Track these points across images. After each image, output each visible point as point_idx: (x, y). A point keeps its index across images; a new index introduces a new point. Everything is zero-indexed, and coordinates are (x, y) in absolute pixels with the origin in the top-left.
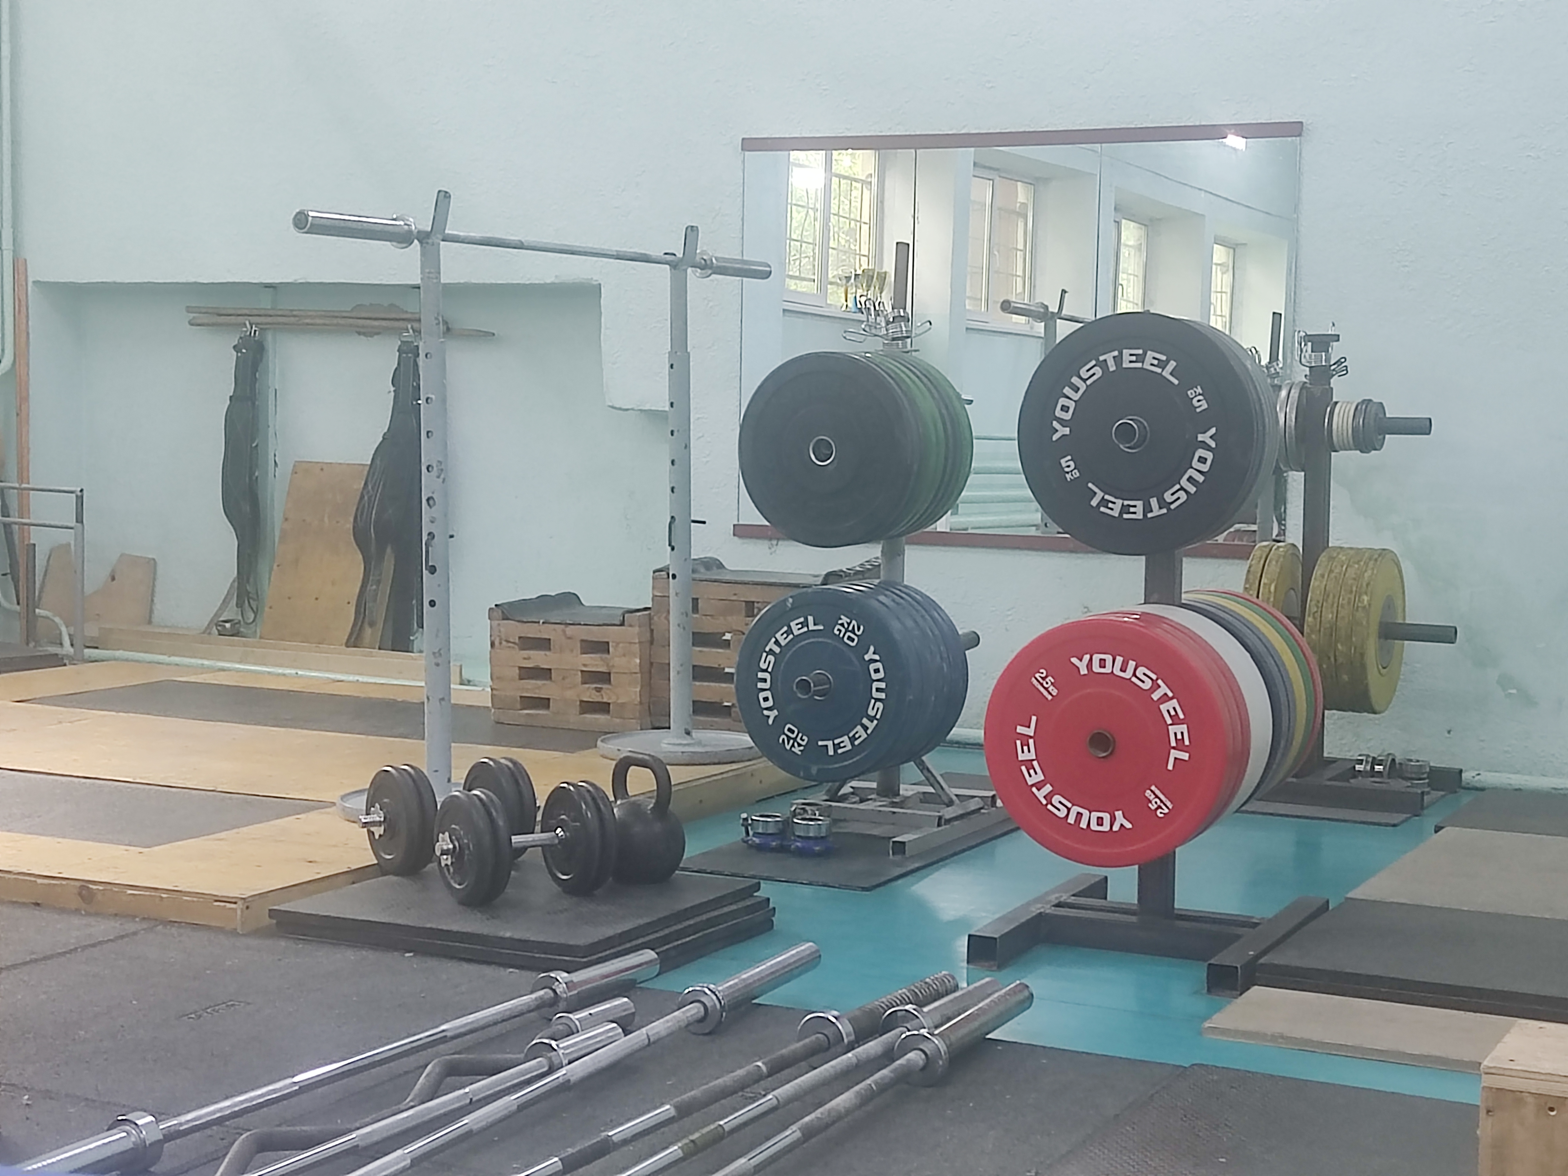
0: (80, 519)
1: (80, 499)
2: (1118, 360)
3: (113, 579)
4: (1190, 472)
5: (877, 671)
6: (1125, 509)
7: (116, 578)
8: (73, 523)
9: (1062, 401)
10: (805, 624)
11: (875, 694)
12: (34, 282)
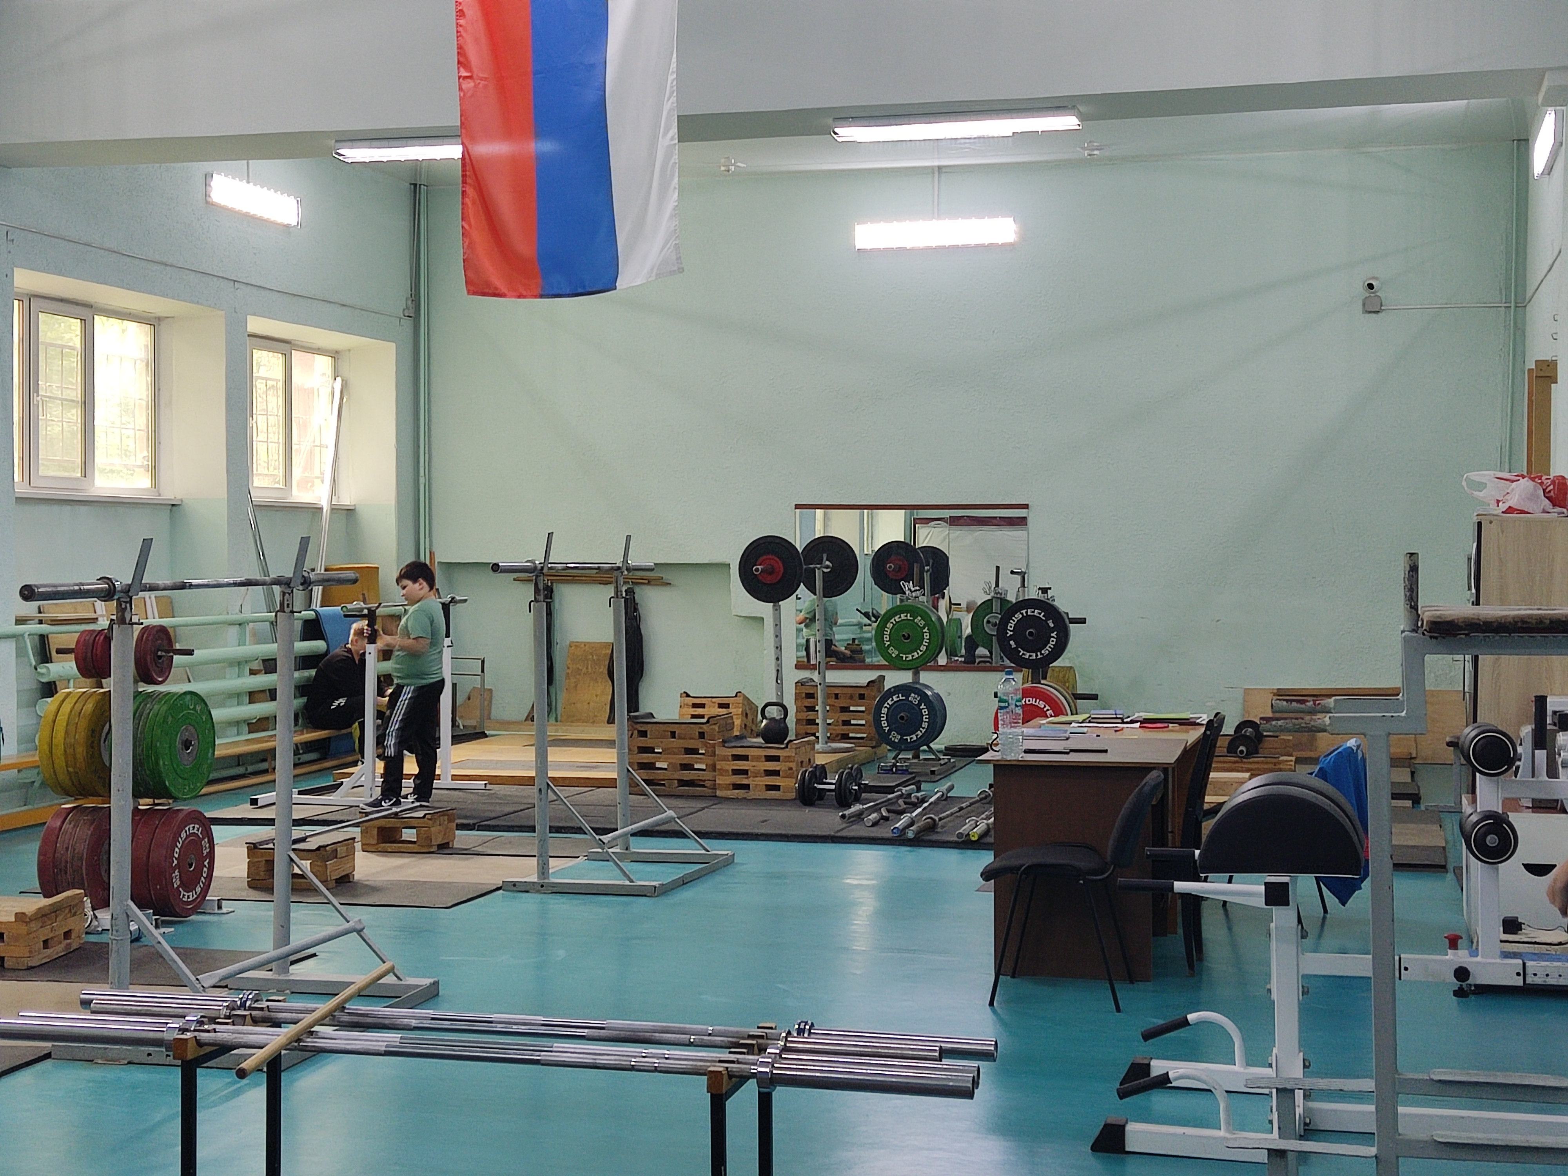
0: (483, 671)
1: (483, 662)
2: (1027, 613)
3: (469, 699)
4: (1049, 645)
5: (925, 712)
6: (1030, 656)
7: (471, 698)
8: (480, 673)
9: (1010, 624)
10: (898, 697)
11: (924, 720)
12: (438, 563)
